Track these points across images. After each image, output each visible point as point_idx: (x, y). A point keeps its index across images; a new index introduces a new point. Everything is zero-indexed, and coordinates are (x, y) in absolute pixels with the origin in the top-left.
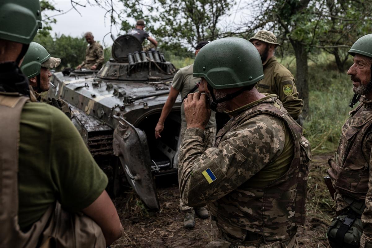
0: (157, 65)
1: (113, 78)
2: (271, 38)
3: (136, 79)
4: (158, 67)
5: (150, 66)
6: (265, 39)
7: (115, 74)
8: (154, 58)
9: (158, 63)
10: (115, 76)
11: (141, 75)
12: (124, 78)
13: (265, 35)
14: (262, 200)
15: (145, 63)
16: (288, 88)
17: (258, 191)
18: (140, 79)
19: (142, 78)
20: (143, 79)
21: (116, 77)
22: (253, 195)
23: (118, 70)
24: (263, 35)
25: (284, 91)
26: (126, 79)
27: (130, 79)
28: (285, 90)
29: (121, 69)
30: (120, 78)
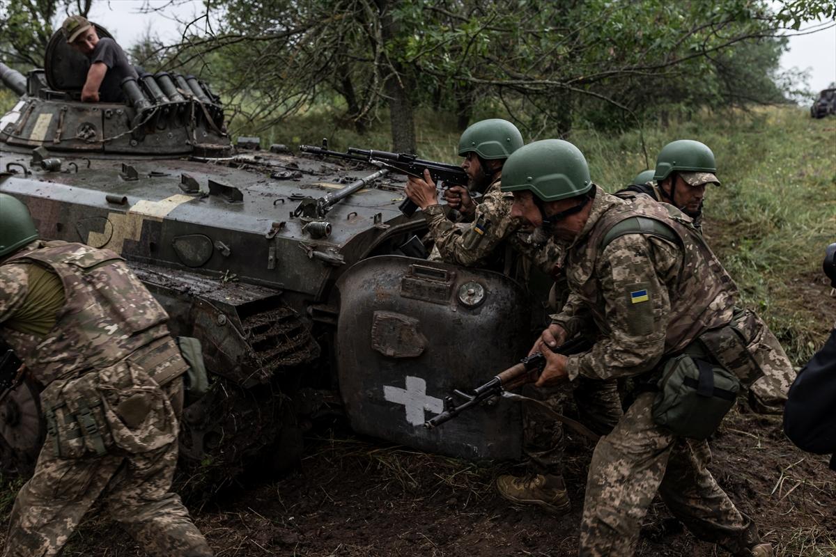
0: (205, 111)
1: (85, 147)
3: (156, 150)
4: (208, 116)
5: (193, 114)
7: (93, 135)
9: (207, 107)
10: (93, 140)
11: (170, 138)
12: (123, 147)
14: (65, 337)
15: (179, 104)
17: (55, 331)
18: (169, 150)
19: (173, 147)
20: (176, 150)
21: (96, 143)
22: (54, 338)
23: (97, 124)
26: (130, 149)
27: (139, 150)
29: (108, 122)
30: (107, 148)
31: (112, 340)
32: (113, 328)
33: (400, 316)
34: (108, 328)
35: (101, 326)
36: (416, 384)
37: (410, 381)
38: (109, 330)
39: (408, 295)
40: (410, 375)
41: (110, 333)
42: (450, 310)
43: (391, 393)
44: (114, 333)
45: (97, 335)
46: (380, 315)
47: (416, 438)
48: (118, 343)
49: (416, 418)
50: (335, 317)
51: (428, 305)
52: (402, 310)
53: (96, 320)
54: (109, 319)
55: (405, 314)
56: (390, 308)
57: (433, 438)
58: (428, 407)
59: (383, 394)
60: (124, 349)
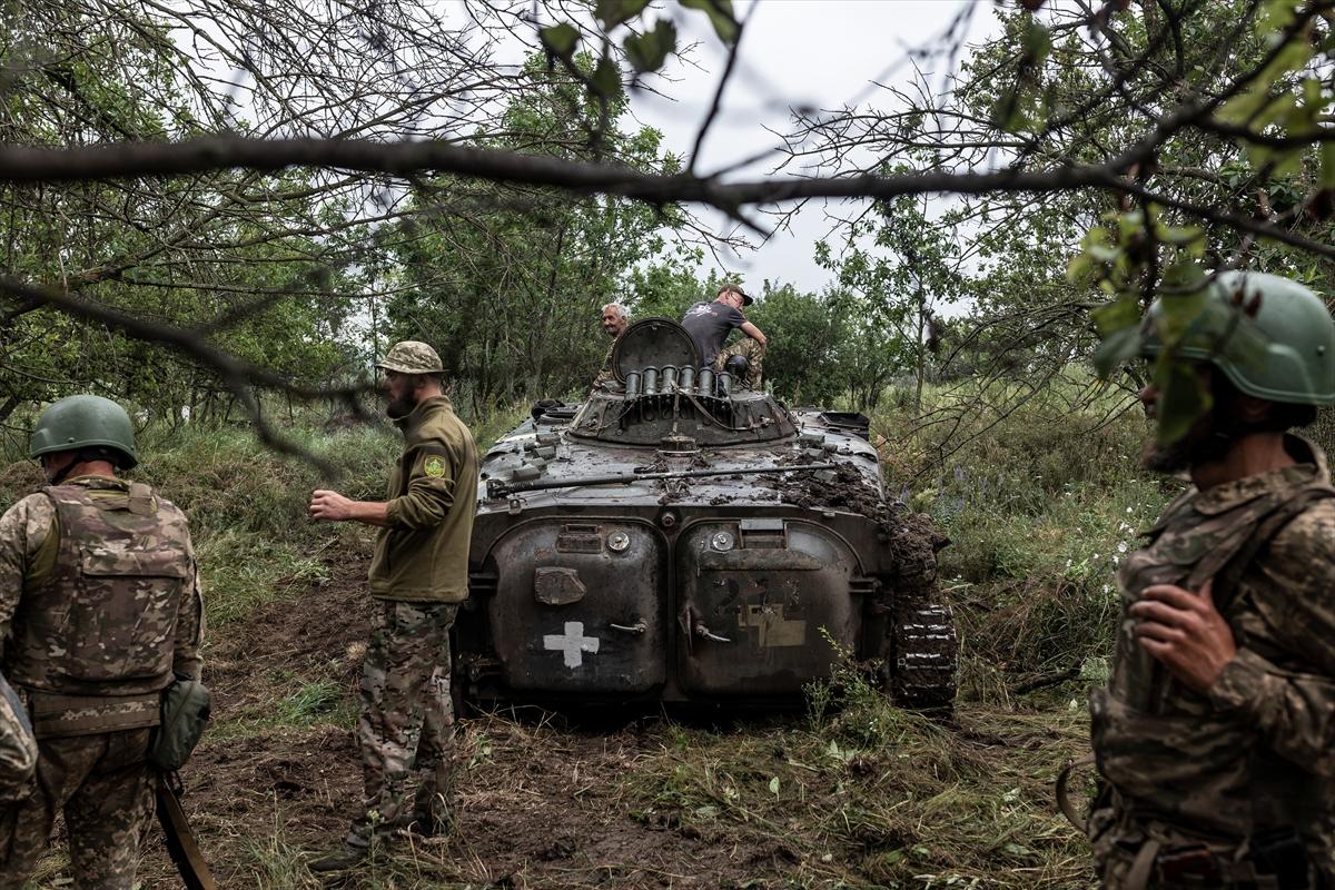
0: (697, 404)
1: (587, 434)
2: (417, 360)
3: (639, 440)
4: (702, 409)
5: (676, 407)
6: (402, 363)
7: (594, 424)
8: (697, 382)
9: (700, 399)
12: (610, 435)
13: (402, 354)
15: (664, 396)
16: (436, 462)
18: (647, 441)
21: (593, 431)
23: (601, 413)
24: (399, 356)
25: (426, 467)
26: (615, 439)
27: (621, 439)
28: (428, 465)
29: (608, 412)
30: (602, 436)
31: (47, 662)
32: (59, 652)
33: (561, 569)
34: (54, 647)
35: (49, 640)
36: (574, 628)
37: (569, 626)
38: (53, 651)
39: (565, 550)
40: (568, 621)
41: (51, 654)
42: (603, 556)
43: (551, 642)
44: (55, 658)
45: (38, 646)
46: (542, 571)
47: (574, 680)
48: (49, 671)
49: (573, 661)
50: (494, 582)
51: (584, 556)
52: (562, 564)
53: (50, 631)
54: (64, 639)
55: (565, 567)
56: (551, 563)
57: (590, 676)
58: (585, 647)
59: (543, 643)
60: (49, 682)
